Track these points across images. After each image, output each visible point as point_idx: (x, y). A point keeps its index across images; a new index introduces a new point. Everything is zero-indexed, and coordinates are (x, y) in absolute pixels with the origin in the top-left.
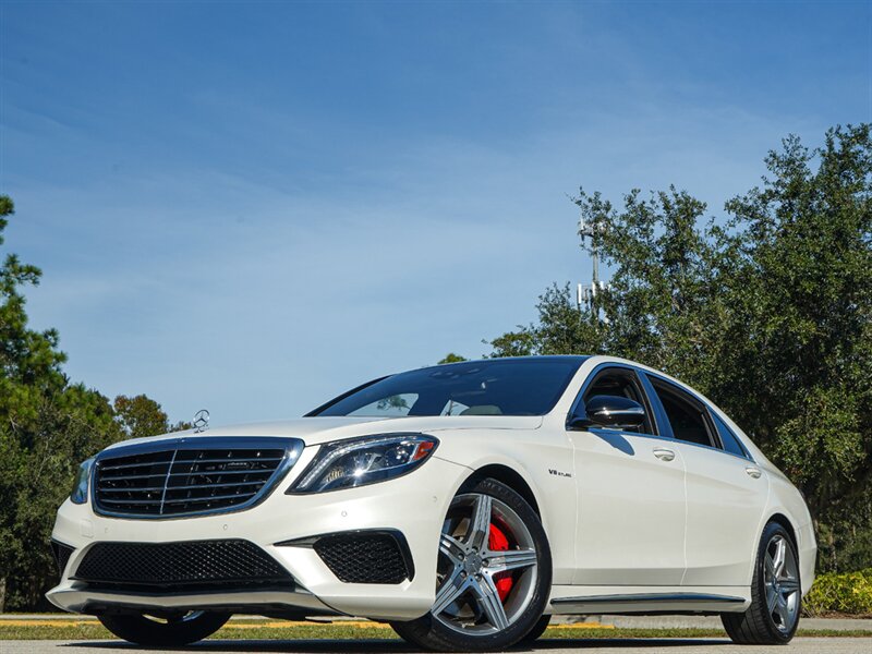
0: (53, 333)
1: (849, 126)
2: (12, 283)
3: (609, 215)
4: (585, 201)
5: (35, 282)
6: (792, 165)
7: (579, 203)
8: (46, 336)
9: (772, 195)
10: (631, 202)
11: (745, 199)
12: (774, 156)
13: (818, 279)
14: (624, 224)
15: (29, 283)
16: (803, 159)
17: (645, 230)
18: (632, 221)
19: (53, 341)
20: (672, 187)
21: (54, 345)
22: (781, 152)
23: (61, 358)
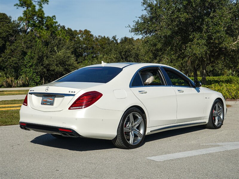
0: (54, 16)
2: (42, 4)
5: (47, 4)
8: (53, 17)
15: (46, 4)
19: (55, 18)
21: (55, 19)
23: (56, 22)
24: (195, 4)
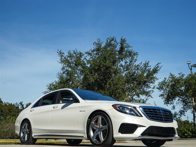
1: (111, 37)
3: (63, 55)
4: (59, 52)
6: (99, 44)
7: (58, 52)
9: (94, 50)
10: (69, 53)
11: (89, 51)
12: (95, 43)
13: (99, 66)
14: (67, 57)
16: (101, 43)
17: (72, 59)
18: (68, 57)
20: (76, 49)
22: (96, 42)
24: (103, 69)
